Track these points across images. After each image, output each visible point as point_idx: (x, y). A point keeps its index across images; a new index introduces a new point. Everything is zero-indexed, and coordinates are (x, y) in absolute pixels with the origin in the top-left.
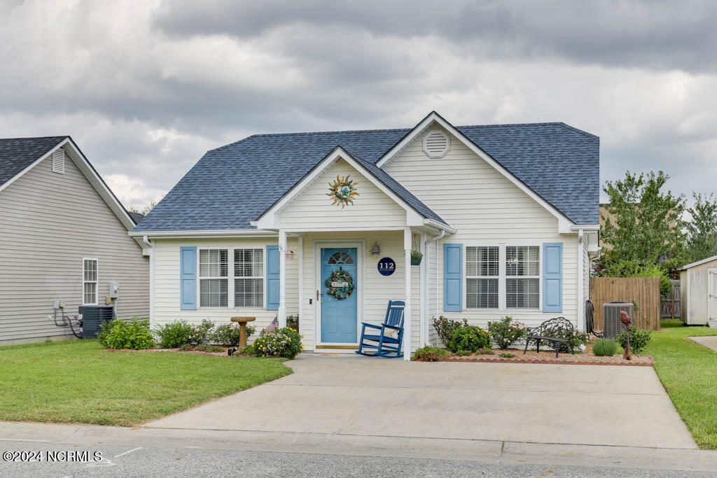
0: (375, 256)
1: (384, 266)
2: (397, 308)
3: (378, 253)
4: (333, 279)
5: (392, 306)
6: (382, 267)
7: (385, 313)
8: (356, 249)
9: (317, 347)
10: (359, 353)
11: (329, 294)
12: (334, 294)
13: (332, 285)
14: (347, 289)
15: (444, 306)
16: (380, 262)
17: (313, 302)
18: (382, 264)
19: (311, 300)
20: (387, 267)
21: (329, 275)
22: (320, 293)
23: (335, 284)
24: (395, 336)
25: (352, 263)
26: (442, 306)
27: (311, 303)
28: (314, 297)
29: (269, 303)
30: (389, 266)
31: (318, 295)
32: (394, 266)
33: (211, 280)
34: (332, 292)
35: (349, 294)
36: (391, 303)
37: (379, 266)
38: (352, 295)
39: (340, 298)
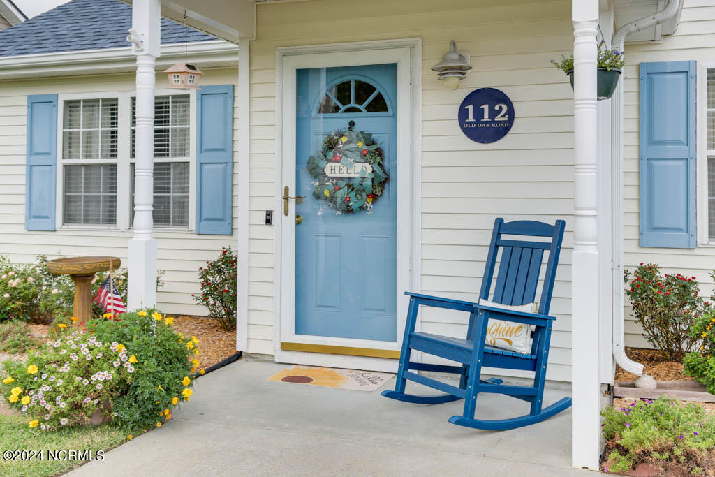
0: (453, 80)
1: (478, 114)
2: (523, 245)
3: (461, 71)
4: (330, 155)
5: (504, 237)
6: (471, 117)
7: (484, 255)
8: (394, 67)
9: (286, 347)
10: (398, 394)
11: (317, 196)
12: (332, 199)
13: (328, 171)
14: (368, 183)
15: (641, 233)
16: (467, 101)
17: (276, 218)
18: (470, 108)
19: (269, 214)
20: (486, 117)
21: (316, 144)
22: (292, 193)
23: (333, 169)
24: (522, 343)
25: (385, 109)
26: (634, 233)
27: (268, 221)
28: (277, 206)
29: (200, 218)
30: (493, 113)
31: (286, 198)
32: (511, 113)
33: (86, 166)
34: (327, 193)
35: (374, 197)
36: (500, 226)
37: (463, 114)
38: (382, 202)
39: (348, 211)
